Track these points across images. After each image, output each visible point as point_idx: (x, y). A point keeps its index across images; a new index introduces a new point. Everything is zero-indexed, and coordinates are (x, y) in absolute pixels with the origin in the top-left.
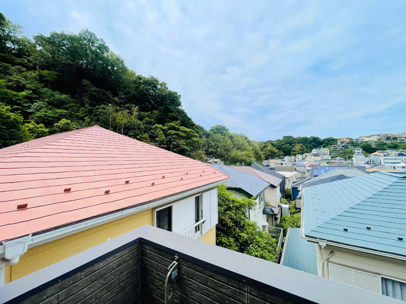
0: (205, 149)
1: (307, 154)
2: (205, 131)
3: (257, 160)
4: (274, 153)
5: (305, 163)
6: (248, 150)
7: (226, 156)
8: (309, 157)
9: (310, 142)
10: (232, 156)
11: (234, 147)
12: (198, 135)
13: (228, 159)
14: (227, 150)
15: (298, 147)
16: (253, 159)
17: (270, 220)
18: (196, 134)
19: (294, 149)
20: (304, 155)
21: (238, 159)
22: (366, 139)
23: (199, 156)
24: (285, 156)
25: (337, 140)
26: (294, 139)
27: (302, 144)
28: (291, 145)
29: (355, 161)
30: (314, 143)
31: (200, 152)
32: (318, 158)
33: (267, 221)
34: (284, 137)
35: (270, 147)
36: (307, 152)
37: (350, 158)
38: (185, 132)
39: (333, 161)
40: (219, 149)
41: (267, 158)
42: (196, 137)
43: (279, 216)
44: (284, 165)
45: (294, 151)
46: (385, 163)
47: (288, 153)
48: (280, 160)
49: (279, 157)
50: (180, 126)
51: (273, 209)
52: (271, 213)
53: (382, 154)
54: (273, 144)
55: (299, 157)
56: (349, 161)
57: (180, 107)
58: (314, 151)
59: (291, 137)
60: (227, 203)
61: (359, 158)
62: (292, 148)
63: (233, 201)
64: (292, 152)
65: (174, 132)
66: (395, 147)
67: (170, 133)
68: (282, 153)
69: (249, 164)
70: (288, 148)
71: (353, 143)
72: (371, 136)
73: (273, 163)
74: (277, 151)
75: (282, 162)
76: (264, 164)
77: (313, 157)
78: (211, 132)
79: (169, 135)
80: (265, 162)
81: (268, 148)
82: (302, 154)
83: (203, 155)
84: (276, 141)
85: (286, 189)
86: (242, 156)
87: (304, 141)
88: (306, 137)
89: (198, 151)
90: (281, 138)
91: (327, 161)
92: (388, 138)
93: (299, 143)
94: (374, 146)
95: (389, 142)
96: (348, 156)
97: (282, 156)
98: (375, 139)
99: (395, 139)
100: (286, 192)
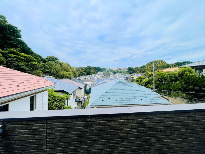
0: (42, 70)
1: (96, 74)
2: (43, 58)
3: (74, 77)
4: (83, 73)
5: (95, 78)
6: (70, 71)
7: (57, 75)
8: (97, 75)
9: (97, 69)
10: (61, 74)
11: (62, 69)
12: (36, 60)
13: (58, 76)
14: (58, 71)
15: (92, 71)
16: (72, 76)
17: (79, 104)
18: (35, 59)
19: (91, 72)
20: (95, 74)
21: (64, 76)
22: (114, 69)
23: (37, 74)
24: (87, 75)
25: (106, 69)
26: (91, 67)
27: (94, 70)
28: (90, 70)
29: (111, 77)
30: (98, 70)
31: (38, 71)
32: (100, 76)
33: (77, 105)
34: (87, 66)
35: (81, 70)
36: (96, 73)
37: (109, 76)
38: (25, 57)
39: (105, 77)
40: (52, 70)
41: (79, 76)
42: (35, 61)
43: (83, 102)
44: (87, 79)
45: (91, 73)
46: (118, 78)
47: (88, 73)
48: (85, 76)
49: (85, 75)
50: (20, 53)
51: (80, 99)
52: (79, 101)
53: (117, 75)
54: (82, 69)
55: (93, 75)
56: (109, 77)
57: (20, 38)
58: (99, 73)
59: (90, 66)
60: (54, 98)
61: (112, 76)
62: (90, 71)
63: (58, 97)
64: (90, 73)
65: (14, 56)
66: (121, 72)
67: (11, 56)
68: (86, 73)
69: (70, 79)
70: (89, 71)
71: (110, 70)
72: (115, 68)
73: (82, 78)
74: (84, 72)
75: (86, 78)
76: (78, 79)
77: (98, 75)
78: (47, 60)
79: (9, 57)
80: (78, 78)
81: (80, 71)
82: (94, 74)
83: (41, 73)
84: (83, 68)
85: (87, 89)
86: (67, 74)
87: (95, 68)
88: (96, 67)
89: (36, 71)
90: (86, 67)
91: (102, 77)
92: (119, 69)
93: (93, 69)
94: (116, 72)
95: (119, 70)
96: (109, 75)
97: (86, 75)
98: (116, 69)
99: (121, 69)
100: (87, 91)
